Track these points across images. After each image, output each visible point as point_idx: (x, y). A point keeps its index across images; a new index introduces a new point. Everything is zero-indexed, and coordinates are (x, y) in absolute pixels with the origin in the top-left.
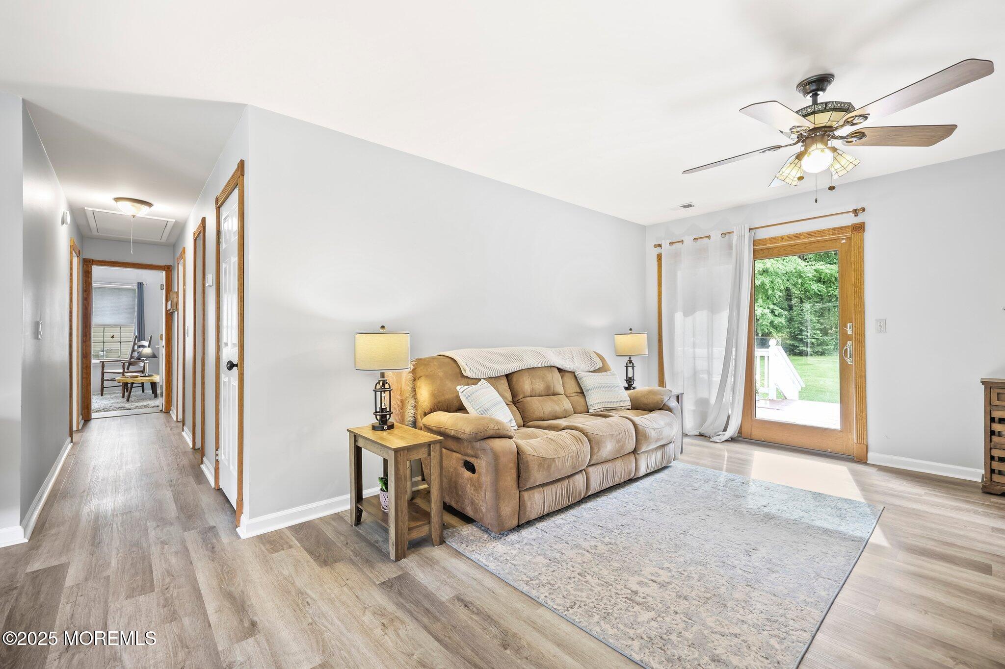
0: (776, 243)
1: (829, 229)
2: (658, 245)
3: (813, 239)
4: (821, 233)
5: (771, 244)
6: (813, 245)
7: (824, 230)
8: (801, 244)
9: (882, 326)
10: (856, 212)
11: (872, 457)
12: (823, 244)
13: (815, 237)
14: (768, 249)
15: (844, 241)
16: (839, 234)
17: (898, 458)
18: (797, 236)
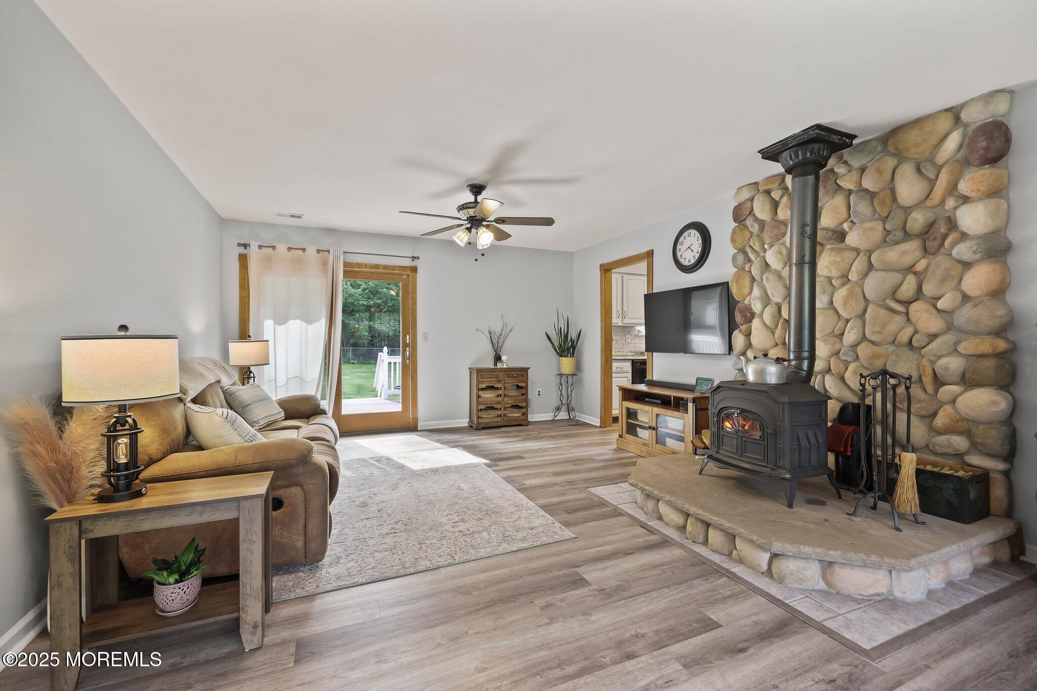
0: (360, 268)
1: (398, 266)
2: (243, 244)
3: (387, 271)
4: (393, 267)
5: (357, 268)
6: (386, 276)
7: (394, 266)
8: (378, 273)
9: (426, 338)
10: (414, 258)
11: (421, 425)
12: (393, 276)
13: (389, 270)
14: (354, 272)
15: (405, 277)
16: (403, 271)
17: (435, 422)
18: (377, 266)
